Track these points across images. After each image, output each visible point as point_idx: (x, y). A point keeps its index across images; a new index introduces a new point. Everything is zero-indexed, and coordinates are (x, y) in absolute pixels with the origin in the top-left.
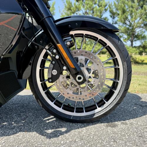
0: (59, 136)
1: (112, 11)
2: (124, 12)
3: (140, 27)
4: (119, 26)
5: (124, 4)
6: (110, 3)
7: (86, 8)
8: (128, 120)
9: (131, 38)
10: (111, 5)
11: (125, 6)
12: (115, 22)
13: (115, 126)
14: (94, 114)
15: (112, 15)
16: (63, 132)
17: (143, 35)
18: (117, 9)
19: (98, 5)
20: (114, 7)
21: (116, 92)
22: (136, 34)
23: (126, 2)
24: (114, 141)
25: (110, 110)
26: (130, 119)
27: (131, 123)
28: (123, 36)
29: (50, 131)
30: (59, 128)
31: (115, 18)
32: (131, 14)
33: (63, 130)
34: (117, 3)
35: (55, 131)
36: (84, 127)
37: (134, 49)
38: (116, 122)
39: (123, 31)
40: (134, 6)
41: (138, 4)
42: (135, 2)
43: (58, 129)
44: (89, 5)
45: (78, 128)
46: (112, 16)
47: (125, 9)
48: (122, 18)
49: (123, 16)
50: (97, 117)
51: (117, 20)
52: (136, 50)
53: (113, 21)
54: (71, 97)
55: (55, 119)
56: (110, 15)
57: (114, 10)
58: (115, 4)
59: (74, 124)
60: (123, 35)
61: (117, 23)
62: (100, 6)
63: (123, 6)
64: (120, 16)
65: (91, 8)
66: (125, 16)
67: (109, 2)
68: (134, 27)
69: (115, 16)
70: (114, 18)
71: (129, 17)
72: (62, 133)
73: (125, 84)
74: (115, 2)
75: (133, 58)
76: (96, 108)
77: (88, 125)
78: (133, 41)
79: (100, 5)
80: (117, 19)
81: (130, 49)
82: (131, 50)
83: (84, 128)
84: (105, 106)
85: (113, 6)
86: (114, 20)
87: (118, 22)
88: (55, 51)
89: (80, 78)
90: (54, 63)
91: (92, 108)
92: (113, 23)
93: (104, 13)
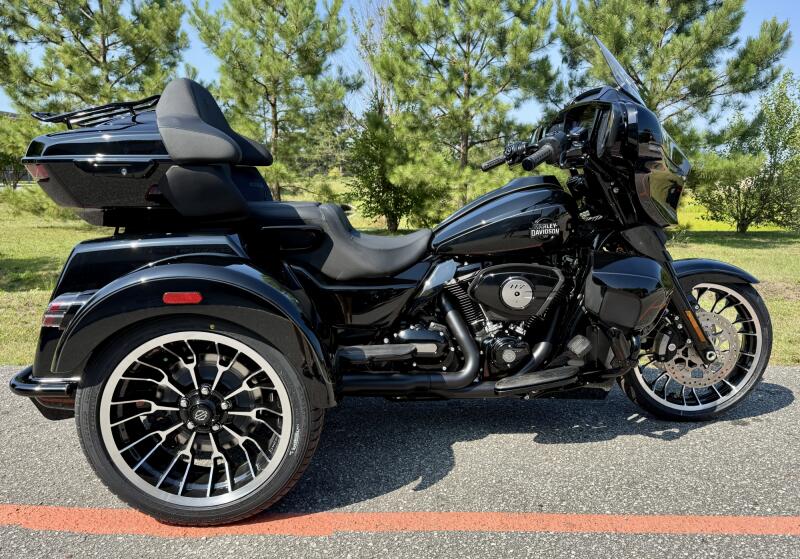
1: (573, 35)
2: (619, 44)
3: (675, 98)
5: (620, 16)
6: (564, 6)
10: (568, 13)
11: (623, 24)
12: (578, 80)
14: (715, 407)
16: (678, 434)
17: (689, 129)
18: (590, 30)
19: (519, 15)
20: (577, 20)
21: (750, 372)
23: (629, 7)
29: (659, 433)
30: (666, 429)
31: (579, 66)
32: (643, 53)
33: (675, 431)
34: (588, 5)
35: (665, 433)
36: (701, 426)
38: (744, 419)
40: (654, 19)
41: (669, 9)
42: (657, 6)
43: (667, 431)
44: (486, 16)
45: (694, 428)
47: (625, 35)
53: (571, 75)
55: (645, 418)
56: (561, 52)
57: (579, 33)
58: (581, 9)
59: (683, 424)
62: (526, 17)
65: (497, 29)
68: (655, 100)
69: (580, 57)
70: (574, 65)
74: (582, 3)
76: (718, 398)
79: (526, 13)
80: (584, 68)
83: (703, 428)
84: (733, 393)
85: (573, 17)
86: (574, 72)
87: (590, 81)
88: (677, 318)
89: (711, 355)
90: (670, 333)
91: (711, 396)
92: (571, 85)
93: (544, 47)
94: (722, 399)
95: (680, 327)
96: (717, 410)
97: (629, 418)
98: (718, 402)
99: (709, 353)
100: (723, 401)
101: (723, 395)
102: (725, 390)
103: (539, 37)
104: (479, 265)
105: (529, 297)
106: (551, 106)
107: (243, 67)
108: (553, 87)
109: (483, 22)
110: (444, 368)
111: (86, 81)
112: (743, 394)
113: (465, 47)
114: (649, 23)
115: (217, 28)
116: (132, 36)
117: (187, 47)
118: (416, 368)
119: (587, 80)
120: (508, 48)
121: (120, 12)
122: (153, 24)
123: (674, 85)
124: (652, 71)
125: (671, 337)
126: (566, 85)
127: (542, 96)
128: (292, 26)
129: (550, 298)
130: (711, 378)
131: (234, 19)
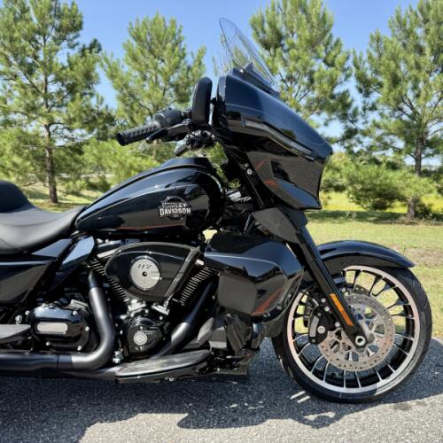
0: (328, 425)
1: (364, 75)
2: (395, 81)
3: (439, 119)
4: (382, 115)
5: (395, 61)
6: (358, 55)
7: (291, 68)
8: (426, 397)
9: (414, 149)
10: (361, 60)
11: (398, 66)
12: (370, 105)
13: (406, 408)
14: (375, 390)
15: (362, 87)
16: (332, 419)
18: (377, 72)
19: (325, 61)
20: (367, 65)
21: (410, 355)
22: (429, 138)
24: (411, 432)
25: (400, 383)
26: (429, 396)
27: (431, 403)
28: (394, 145)
29: (312, 417)
30: (322, 412)
31: (371, 96)
32: (415, 87)
33: (331, 415)
34: (375, 55)
35: (319, 417)
36: (361, 410)
37: (424, 180)
38: (409, 402)
39: (393, 131)
40: (422, 65)
41: (432, 58)
42: (425, 54)
43: (322, 414)
44: (300, 62)
45: (352, 412)
46: (364, 90)
47: (400, 75)
48: (391, 98)
49: (393, 93)
50: (380, 395)
51: (378, 101)
52: (430, 183)
53: (364, 102)
54: (343, 365)
55: (308, 397)
56: (357, 87)
57: (369, 74)
58: (370, 57)
59: (343, 406)
60: (392, 142)
61: (376, 109)
62: (329, 62)
63: (393, 65)
64: (385, 90)
65: (308, 71)
66: (400, 93)
67: (354, 52)
68: (424, 121)
69: (371, 89)
70: (367, 94)
71: (410, 95)
72: (331, 421)
73: (422, 344)
74: (371, 54)
75: (421, 203)
76: (378, 381)
77: (366, 407)
78: (423, 156)
79: (330, 59)
80: (375, 96)
81: (413, 180)
82: (415, 182)
83: (361, 412)
84: (392, 377)
85: (364, 63)
86: (367, 100)
87: (380, 107)
88: (323, 300)
89: (360, 340)
90: (319, 315)
91: (370, 379)
92: (364, 109)
93: (341, 83)
94: (382, 382)
95: (327, 309)
96: (377, 393)
97: (293, 397)
98: (378, 385)
99: (358, 337)
100: (383, 385)
101: (383, 378)
102: (386, 373)
103: (337, 76)
104: (118, 242)
105: (157, 278)
106: (350, 124)
107: (131, 95)
108: (350, 111)
109: (298, 65)
110: (79, 348)
111: (28, 105)
112: (402, 378)
113: (289, 84)
114: (418, 67)
115: (116, 70)
116: (62, 75)
117: (98, 83)
118: (50, 346)
119: (377, 106)
120: (316, 84)
121: (54, 60)
122: (76, 67)
123: (437, 109)
124: (421, 100)
125: (321, 319)
126: (360, 110)
127: (344, 117)
128: (167, 69)
129: (177, 280)
130: (366, 363)
131: (129, 64)
